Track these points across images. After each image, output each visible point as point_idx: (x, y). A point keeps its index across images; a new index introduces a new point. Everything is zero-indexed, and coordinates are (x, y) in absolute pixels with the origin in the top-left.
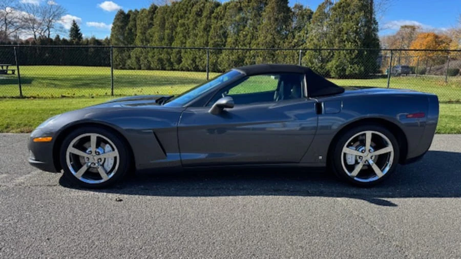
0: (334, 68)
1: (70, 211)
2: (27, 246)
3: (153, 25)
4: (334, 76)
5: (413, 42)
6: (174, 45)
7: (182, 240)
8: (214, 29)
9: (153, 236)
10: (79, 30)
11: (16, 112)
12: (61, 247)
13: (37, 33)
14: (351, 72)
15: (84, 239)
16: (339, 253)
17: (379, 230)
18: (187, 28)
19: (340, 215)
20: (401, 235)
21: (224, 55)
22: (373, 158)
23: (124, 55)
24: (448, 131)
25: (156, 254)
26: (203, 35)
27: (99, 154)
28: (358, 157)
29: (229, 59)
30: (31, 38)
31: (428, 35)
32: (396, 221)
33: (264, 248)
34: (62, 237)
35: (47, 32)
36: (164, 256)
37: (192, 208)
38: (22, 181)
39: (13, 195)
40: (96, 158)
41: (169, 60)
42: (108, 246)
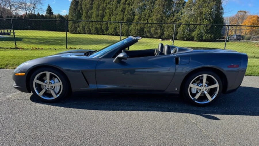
0: (196, 35)
1: (34, 115)
2: (8, 133)
3: (93, 8)
4: (196, 40)
5: (244, 20)
6: (104, 20)
7: (93, 133)
8: (127, 10)
9: (77, 131)
10: (52, 10)
11: (12, 58)
12: (26, 135)
13: (27, 12)
14: (206, 38)
15: (39, 131)
16: (179, 143)
17: (204, 132)
18: (112, 10)
19: (184, 122)
20: (216, 135)
21: (132, 26)
22: (207, 90)
23: (76, 25)
24: (256, 74)
25: (77, 141)
26: (121, 14)
27: (51, 84)
28: (198, 90)
29: (135, 28)
30: (24, 14)
31: (254, 17)
32: (215, 127)
33: (138, 139)
34: (27, 130)
35: (33, 11)
36: (82, 142)
37: (102, 115)
38: (11, 97)
39: (4, 105)
40: (50, 86)
41: (101, 29)
42: (51, 135)
